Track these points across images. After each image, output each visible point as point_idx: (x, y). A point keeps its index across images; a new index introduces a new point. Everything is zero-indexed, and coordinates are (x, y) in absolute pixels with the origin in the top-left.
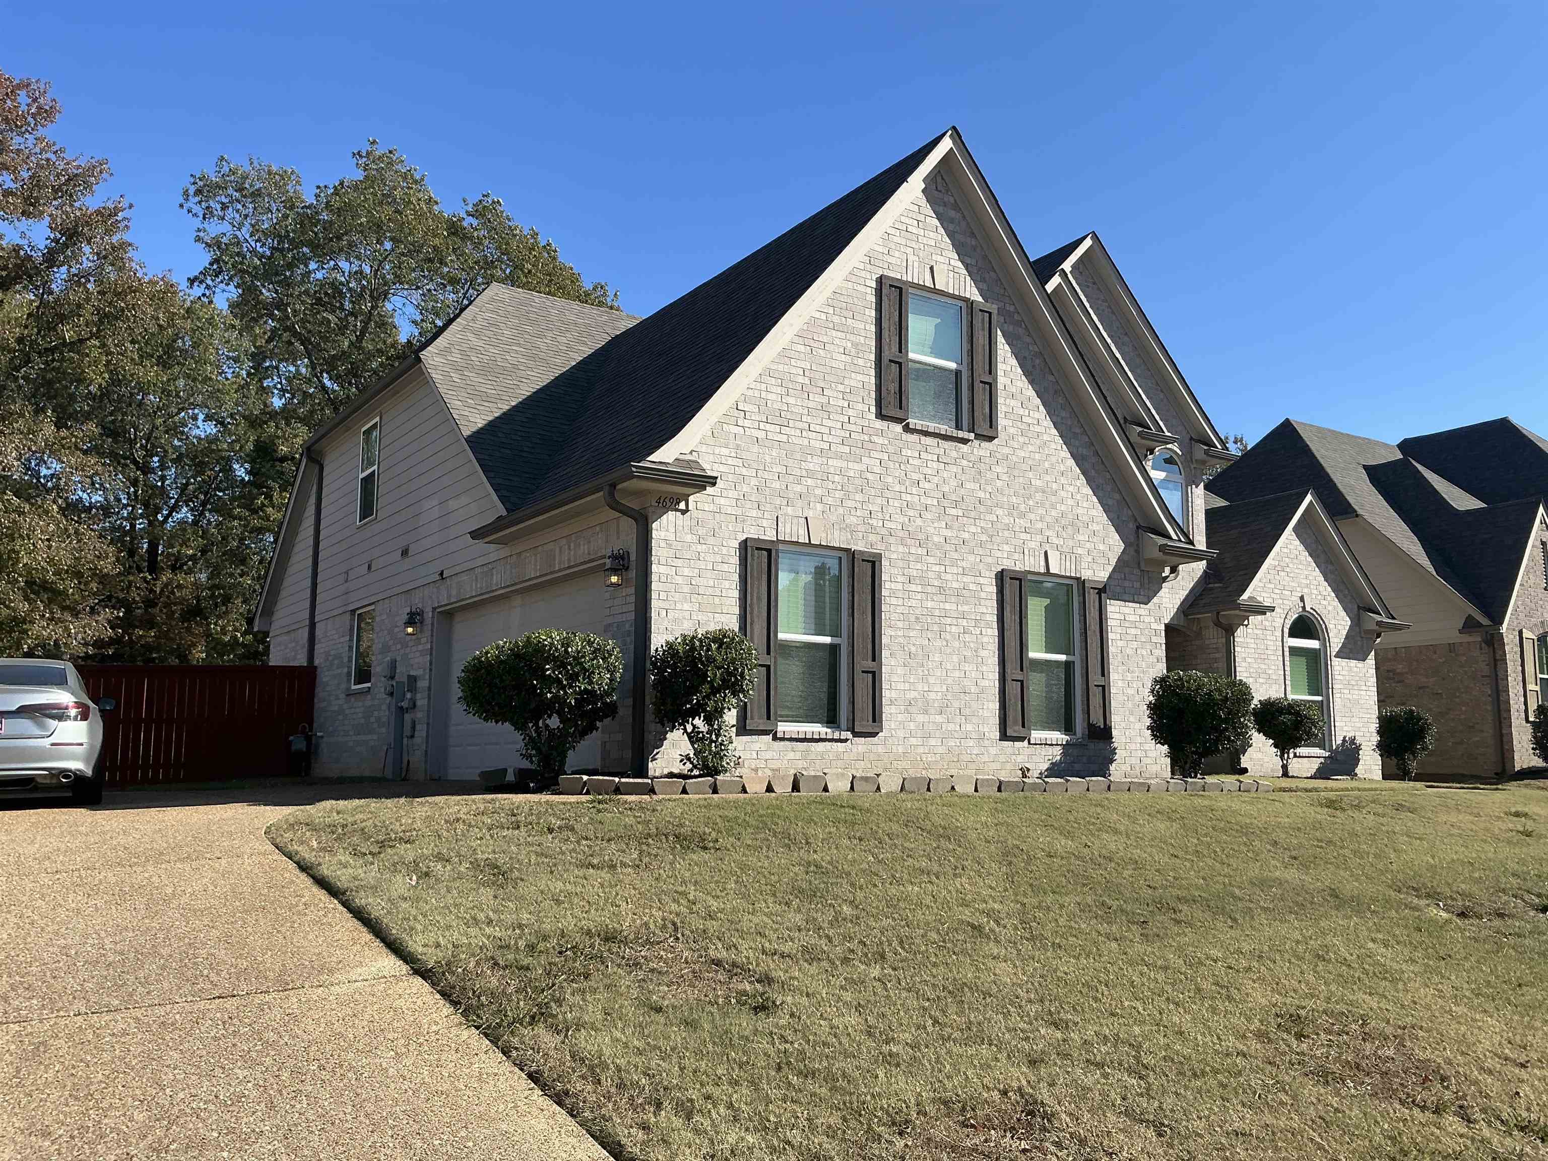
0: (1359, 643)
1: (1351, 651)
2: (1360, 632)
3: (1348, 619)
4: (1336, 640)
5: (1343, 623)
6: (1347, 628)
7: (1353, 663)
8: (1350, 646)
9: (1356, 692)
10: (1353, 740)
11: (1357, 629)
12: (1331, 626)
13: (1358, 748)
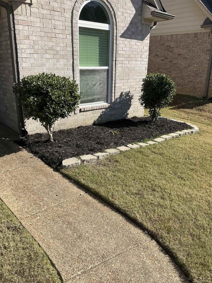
0: (140, 28)
1: (133, 33)
2: (141, 21)
3: (134, 9)
4: (122, 25)
5: (129, 12)
6: (132, 16)
7: (134, 42)
8: (133, 30)
9: (134, 62)
10: (128, 94)
11: (140, 18)
12: (118, 14)
13: (131, 98)
